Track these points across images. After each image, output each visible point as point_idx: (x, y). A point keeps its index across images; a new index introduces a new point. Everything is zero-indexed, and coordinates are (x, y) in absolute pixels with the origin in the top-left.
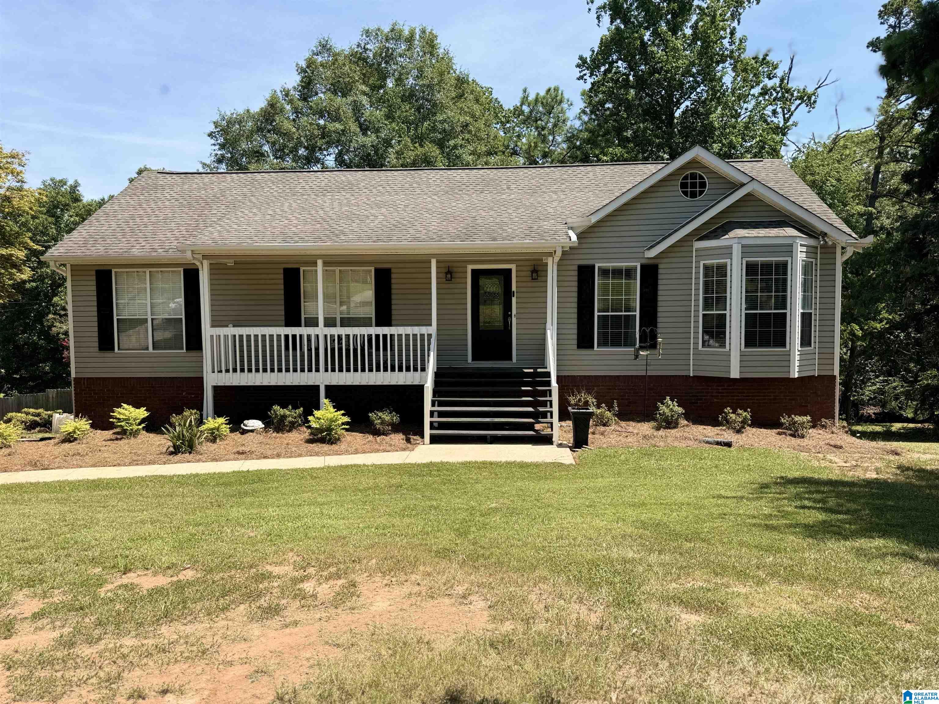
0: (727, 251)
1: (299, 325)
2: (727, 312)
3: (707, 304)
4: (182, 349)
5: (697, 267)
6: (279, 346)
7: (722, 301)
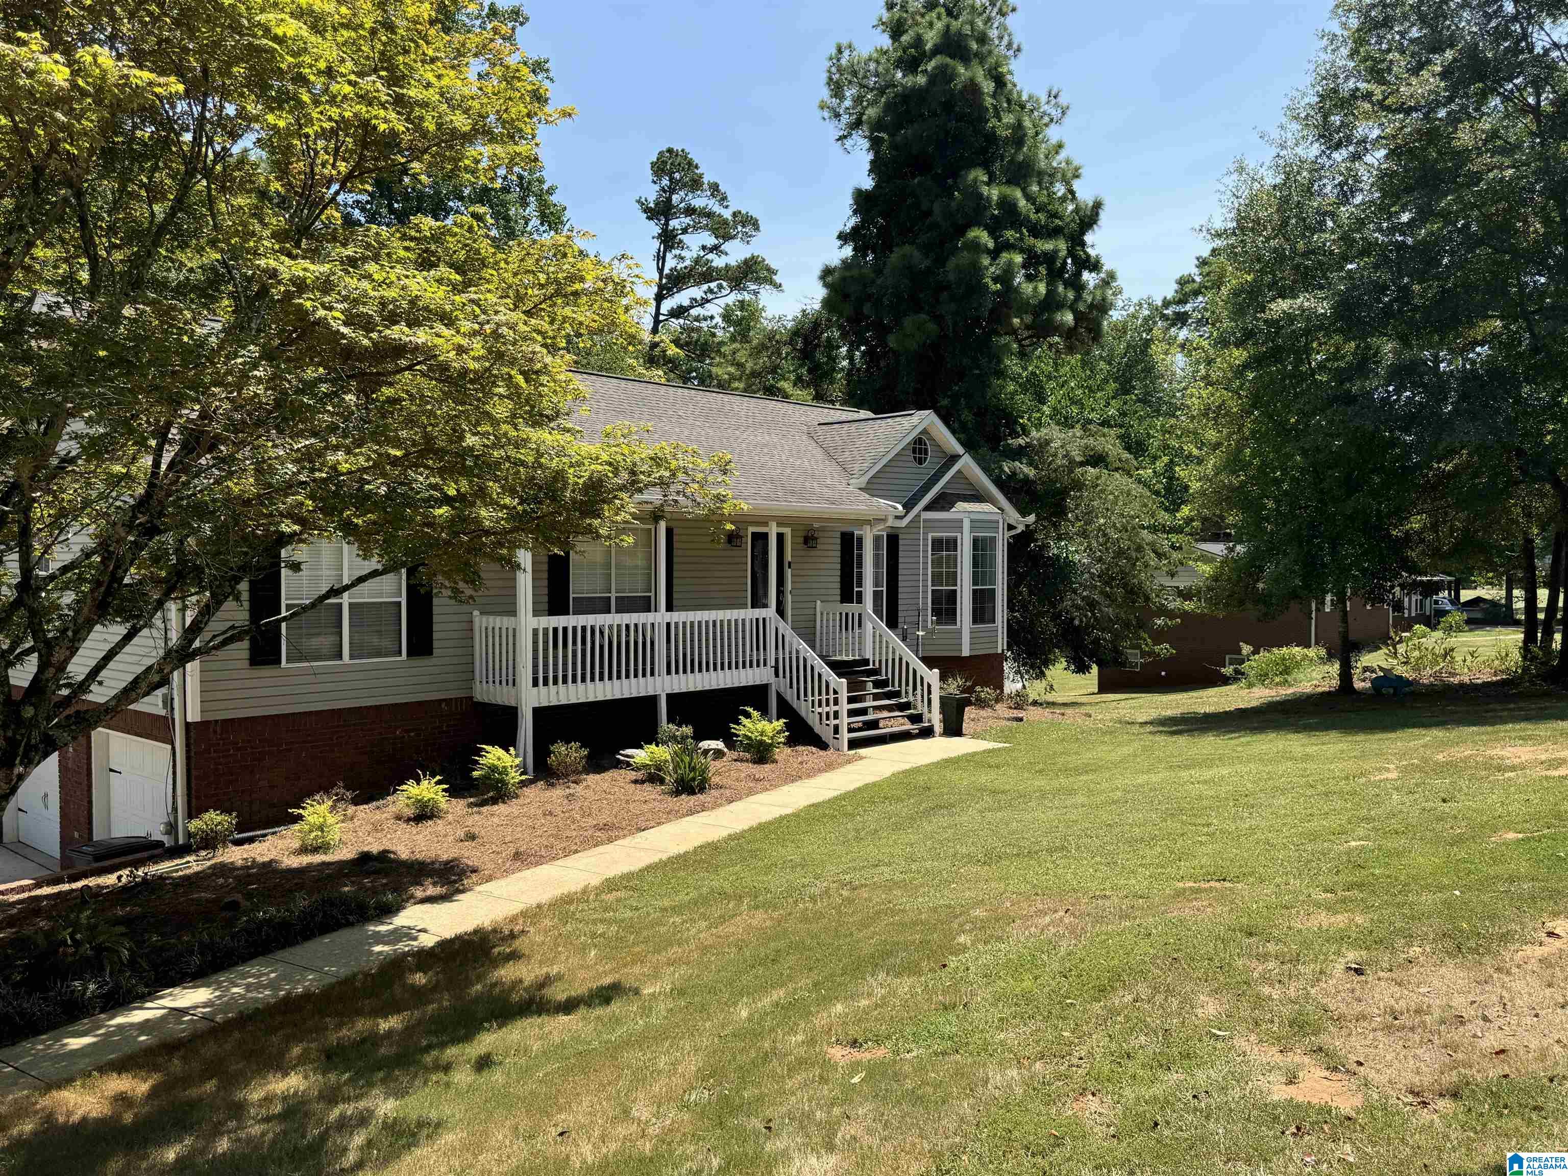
0: (957, 525)
1: (566, 613)
2: (958, 588)
3: (937, 578)
4: (400, 653)
5: (925, 539)
6: (546, 642)
7: (952, 578)
